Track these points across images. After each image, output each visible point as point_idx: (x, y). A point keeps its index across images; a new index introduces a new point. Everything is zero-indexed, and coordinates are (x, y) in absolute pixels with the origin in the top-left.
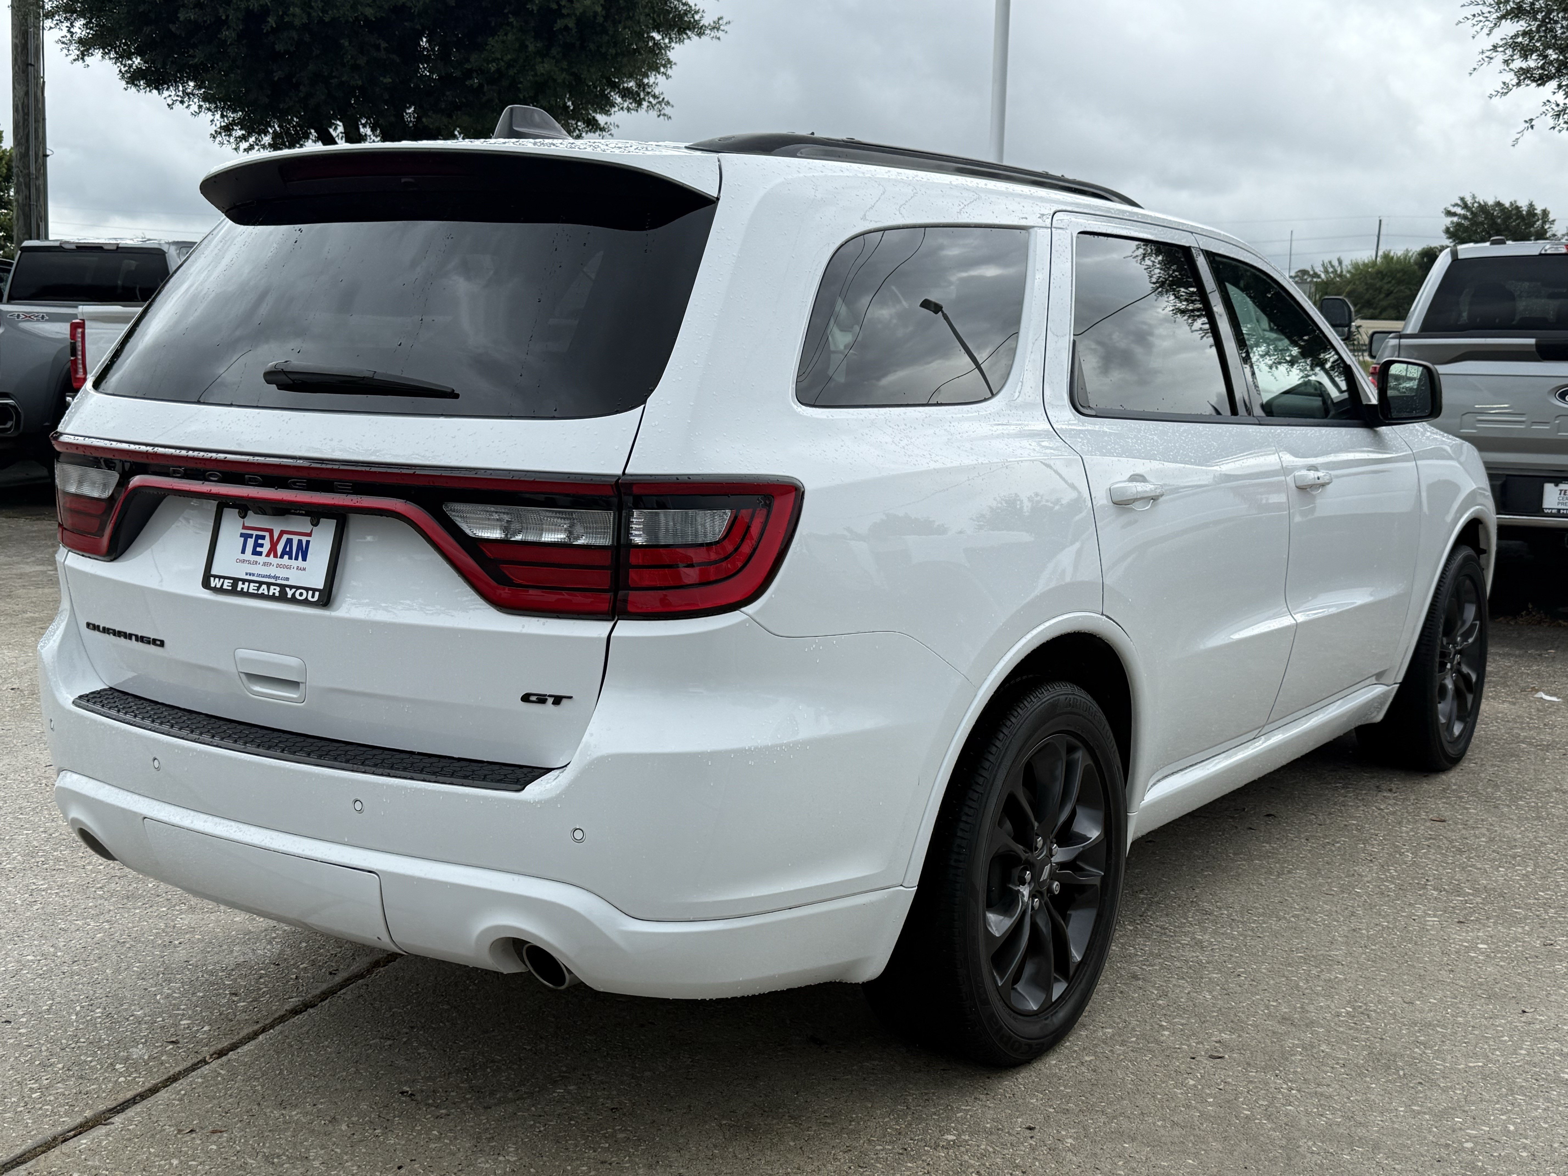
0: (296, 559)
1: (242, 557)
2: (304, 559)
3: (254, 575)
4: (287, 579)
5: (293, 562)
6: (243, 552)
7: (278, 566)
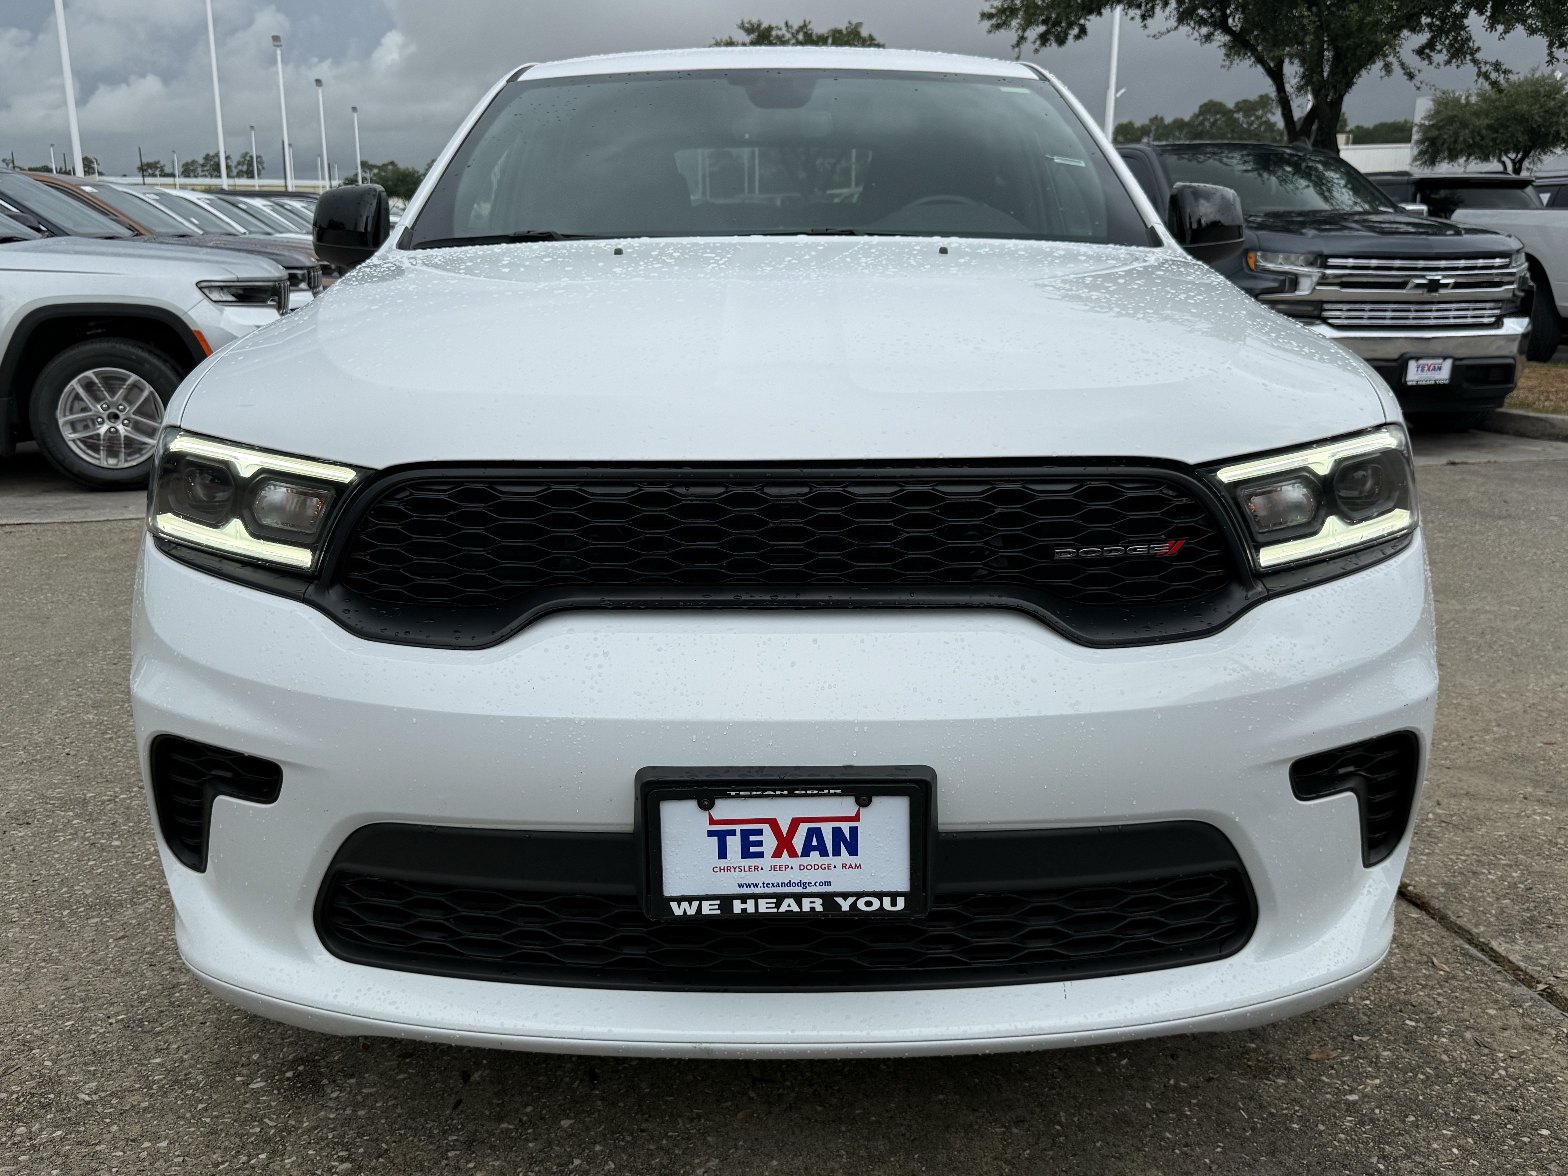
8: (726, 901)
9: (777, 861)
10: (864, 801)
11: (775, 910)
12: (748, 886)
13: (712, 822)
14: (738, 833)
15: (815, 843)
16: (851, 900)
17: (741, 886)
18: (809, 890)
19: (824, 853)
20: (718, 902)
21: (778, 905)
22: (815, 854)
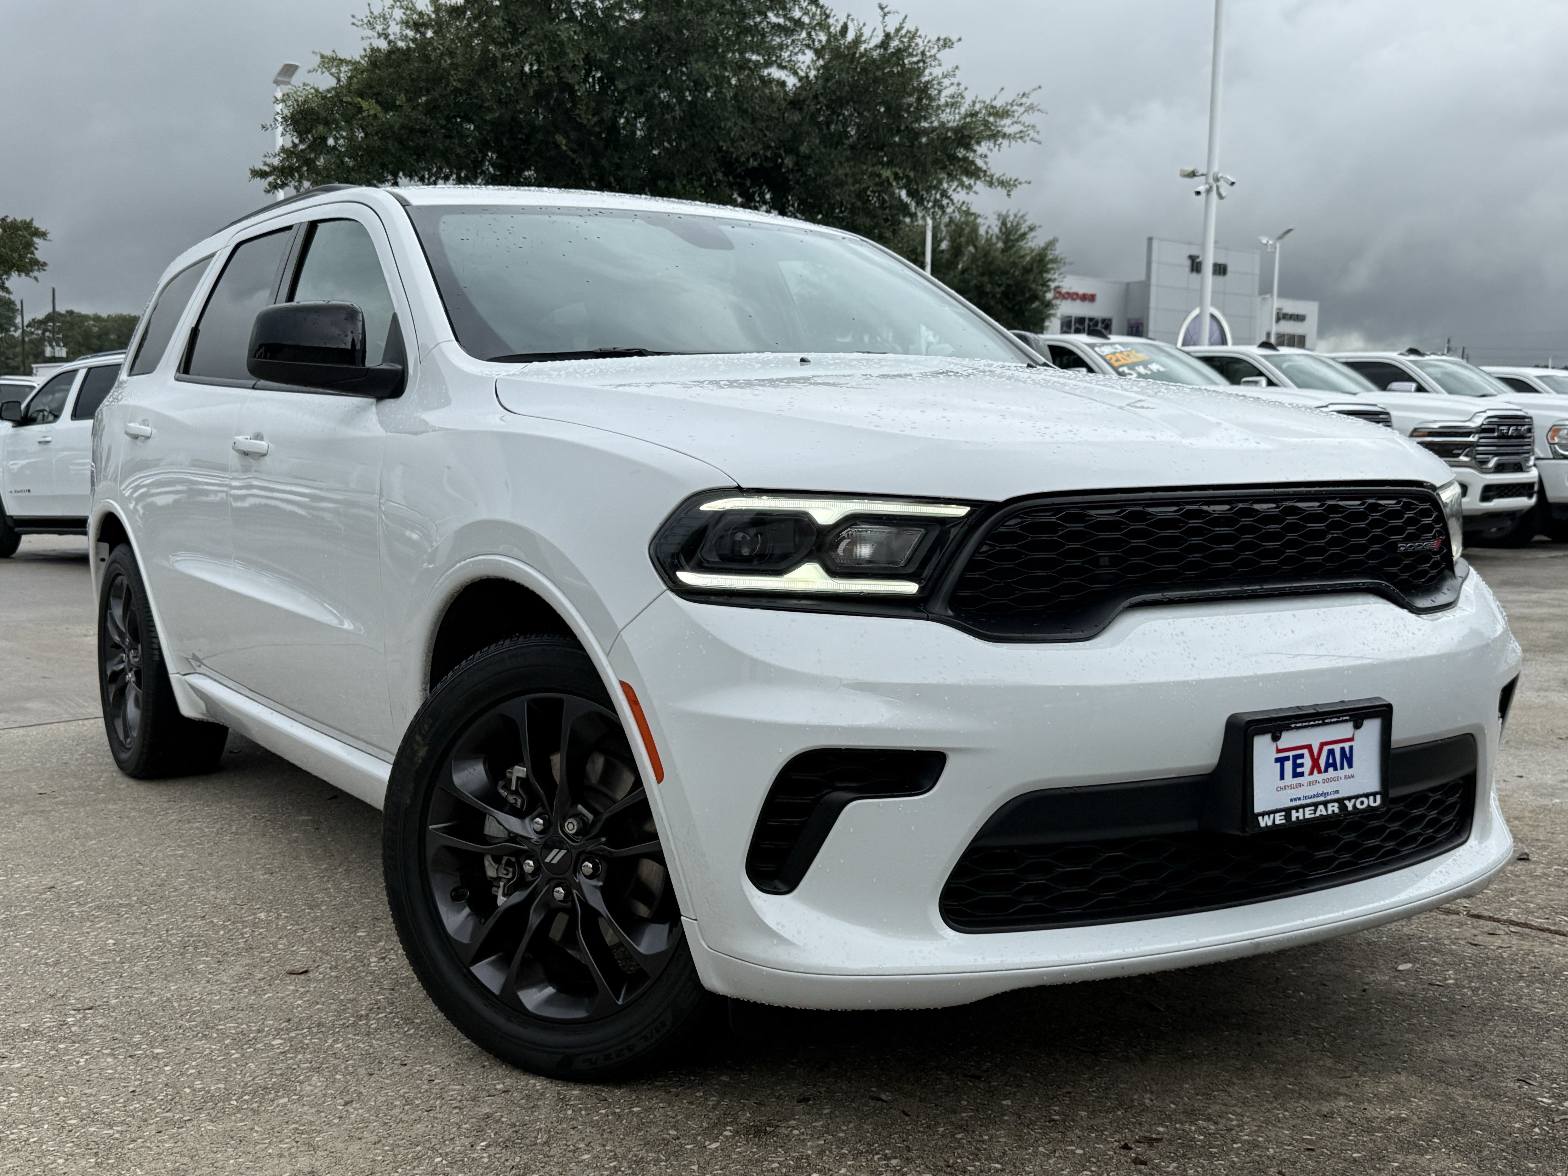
8: (1288, 811)
9: (1312, 778)
10: (1357, 726)
11: (1313, 816)
12: (1295, 800)
13: (1279, 751)
14: (1291, 758)
15: (1331, 761)
16: (1353, 801)
17: (1291, 800)
18: (1329, 798)
19: (1336, 769)
20: (1283, 813)
21: (1315, 811)
22: (1331, 769)
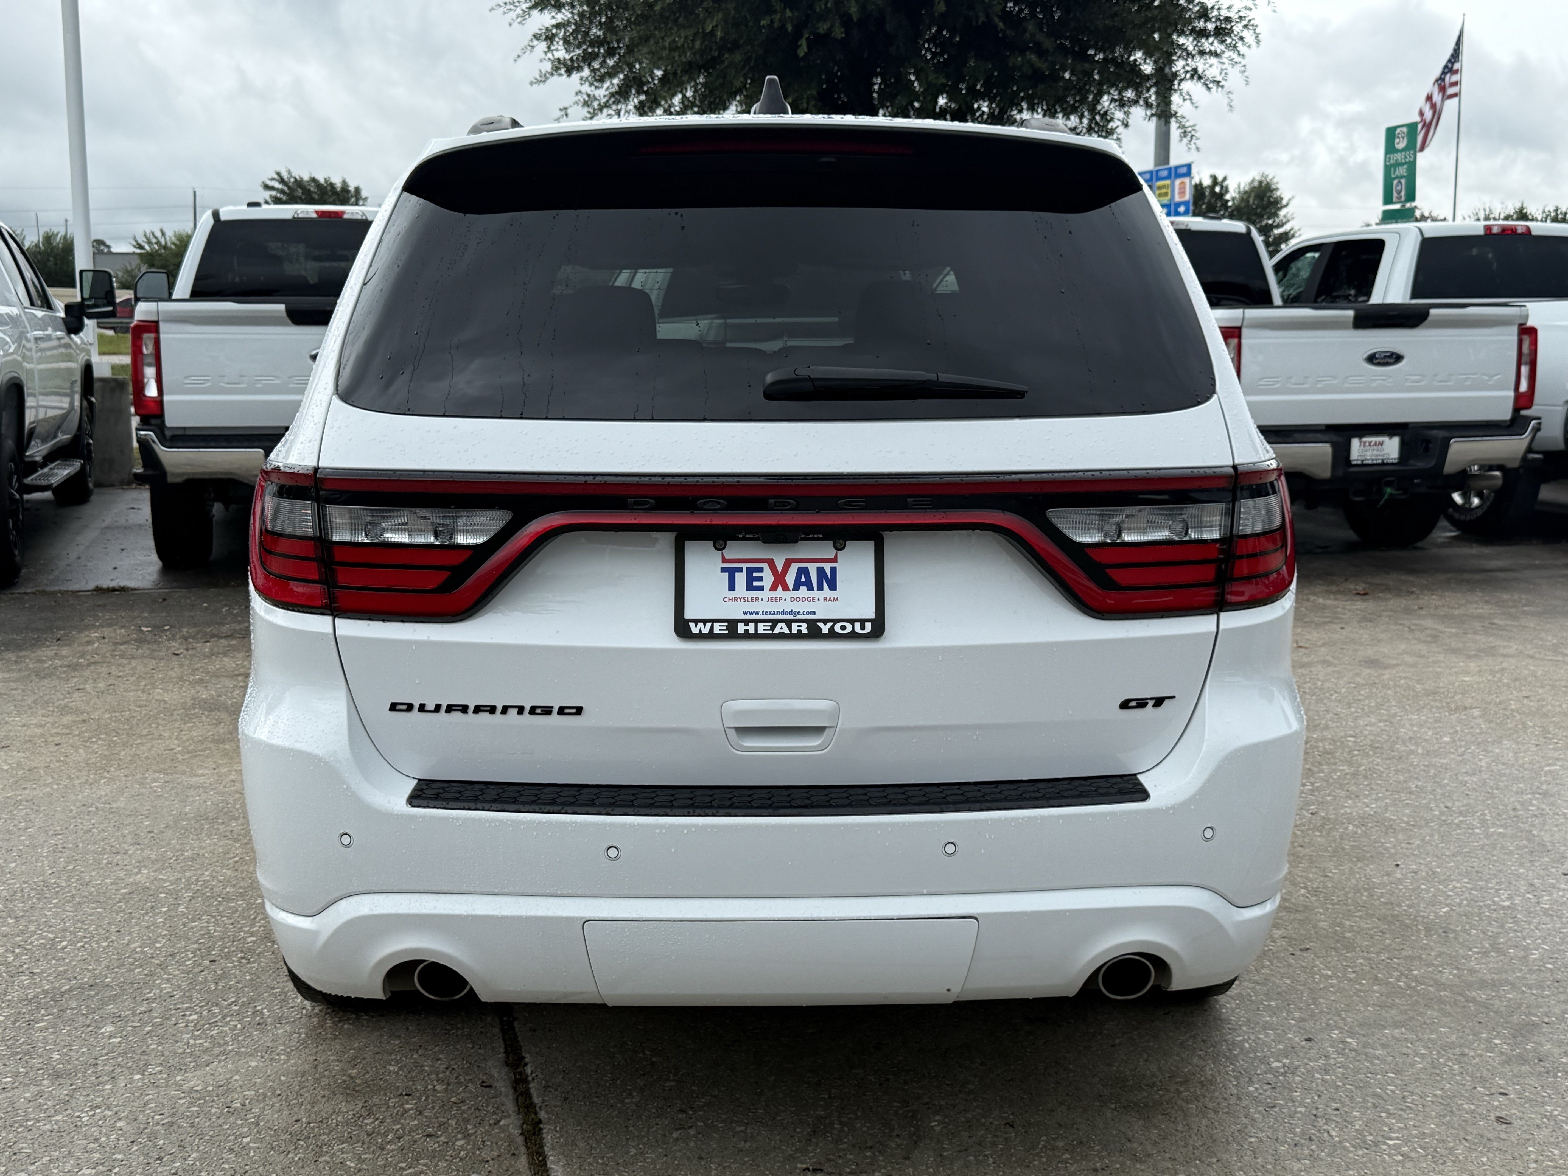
0: (820, 588)
1: (732, 594)
2: (833, 587)
3: (757, 613)
4: (814, 613)
5: (815, 593)
6: (732, 587)
7: (793, 599)
